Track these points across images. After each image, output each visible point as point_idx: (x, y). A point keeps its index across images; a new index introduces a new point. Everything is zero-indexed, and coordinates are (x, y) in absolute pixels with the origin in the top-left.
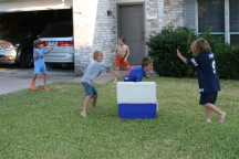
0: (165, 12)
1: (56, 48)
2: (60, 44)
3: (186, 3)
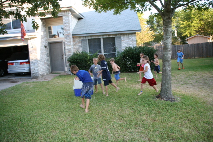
0: (74, 45)
1: (19, 65)
2: (21, 63)
3: (83, 40)
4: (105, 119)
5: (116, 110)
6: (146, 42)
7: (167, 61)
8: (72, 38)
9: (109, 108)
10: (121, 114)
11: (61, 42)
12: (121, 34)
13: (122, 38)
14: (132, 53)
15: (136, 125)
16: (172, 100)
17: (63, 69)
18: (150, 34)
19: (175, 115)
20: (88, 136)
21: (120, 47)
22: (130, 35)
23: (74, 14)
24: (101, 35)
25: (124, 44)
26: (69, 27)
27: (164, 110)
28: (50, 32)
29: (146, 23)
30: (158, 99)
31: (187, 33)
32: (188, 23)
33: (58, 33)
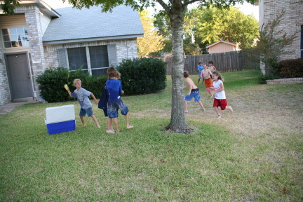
3: (59, 50)
4: (92, 165)
5: (108, 151)
6: (153, 51)
7: (178, 77)
8: (42, 48)
9: (99, 149)
10: (116, 157)
11: (25, 54)
12: (116, 40)
13: (117, 46)
14: (132, 68)
15: (137, 171)
16: (187, 131)
17: (32, 95)
18: (158, 40)
19: (191, 152)
20: (66, 193)
21: (115, 58)
22: (128, 42)
23: (44, 10)
24: (86, 42)
25: (121, 55)
26: (37, 31)
27: (176, 146)
28: (6, 38)
29: (153, 24)
30: (168, 132)
31: (207, 38)
32: (208, 25)
33: (19, 39)
